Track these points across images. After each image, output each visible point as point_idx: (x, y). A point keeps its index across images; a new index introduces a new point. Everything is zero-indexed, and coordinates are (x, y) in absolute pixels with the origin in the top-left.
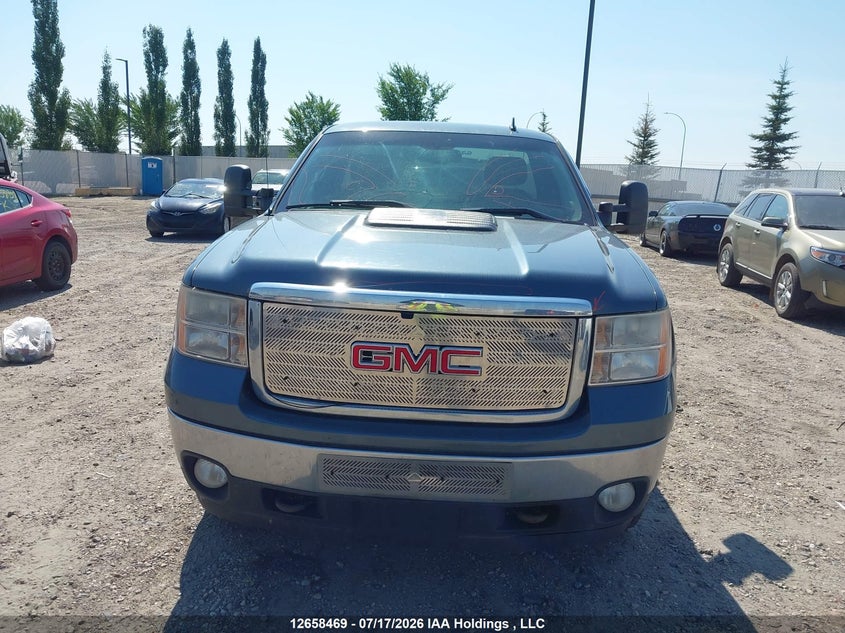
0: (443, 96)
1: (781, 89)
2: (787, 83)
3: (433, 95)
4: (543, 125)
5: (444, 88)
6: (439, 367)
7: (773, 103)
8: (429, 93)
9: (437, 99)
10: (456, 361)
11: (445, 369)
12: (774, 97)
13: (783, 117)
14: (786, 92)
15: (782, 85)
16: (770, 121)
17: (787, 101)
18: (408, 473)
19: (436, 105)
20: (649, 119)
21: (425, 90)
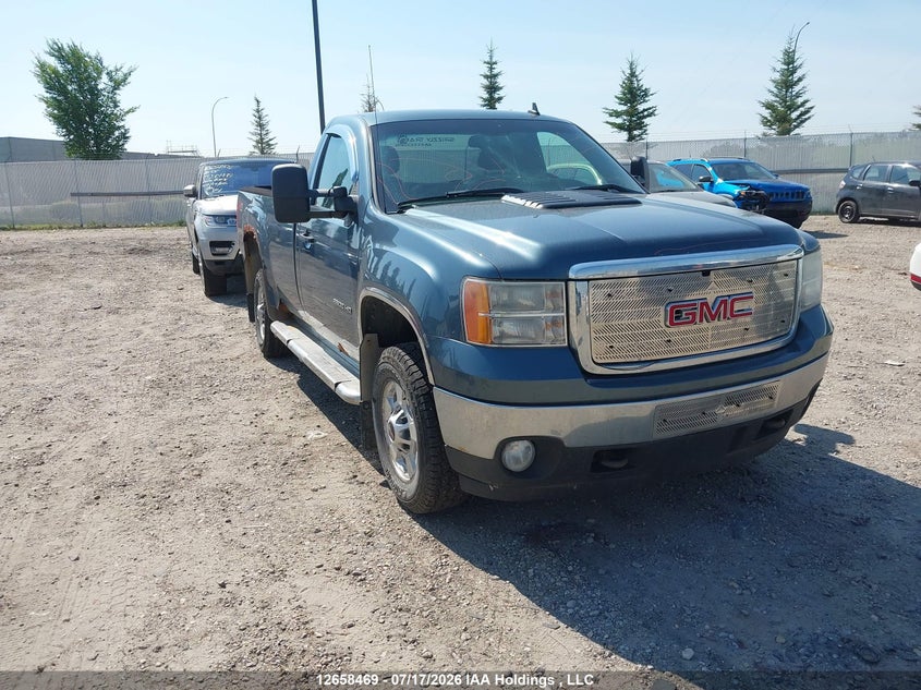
0: (124, 80)
1: (491, 69)
2: (495, 63)
3: (111, 79)
4: (258, 111)
5: (125, 70)
6: (728, 315)
7: (486, 82)
8: (105, 78)
9: (117, 84)
10: (738, 306)
11: (732, 316)
12: (486, 77)
13: (496, 96)
14: (495, 72)
15: (491, 64)
16: (485, 100)
17: (498, 80)
18: (716, 407)
19: (117, 92)
20: (372, 101)
21: (99, 73)
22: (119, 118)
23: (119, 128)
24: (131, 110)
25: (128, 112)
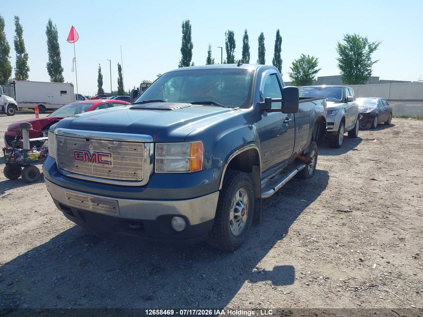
5: (376, 44)
10: (104, 158)
11: (99, 162)
19: (371, 54)
21: (365, 46)
22: (370, 65)
23: (368, 70)
24: (376, 62)
25: (374, 63)
